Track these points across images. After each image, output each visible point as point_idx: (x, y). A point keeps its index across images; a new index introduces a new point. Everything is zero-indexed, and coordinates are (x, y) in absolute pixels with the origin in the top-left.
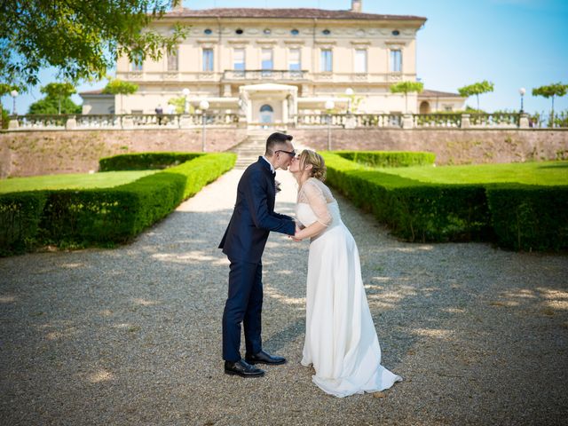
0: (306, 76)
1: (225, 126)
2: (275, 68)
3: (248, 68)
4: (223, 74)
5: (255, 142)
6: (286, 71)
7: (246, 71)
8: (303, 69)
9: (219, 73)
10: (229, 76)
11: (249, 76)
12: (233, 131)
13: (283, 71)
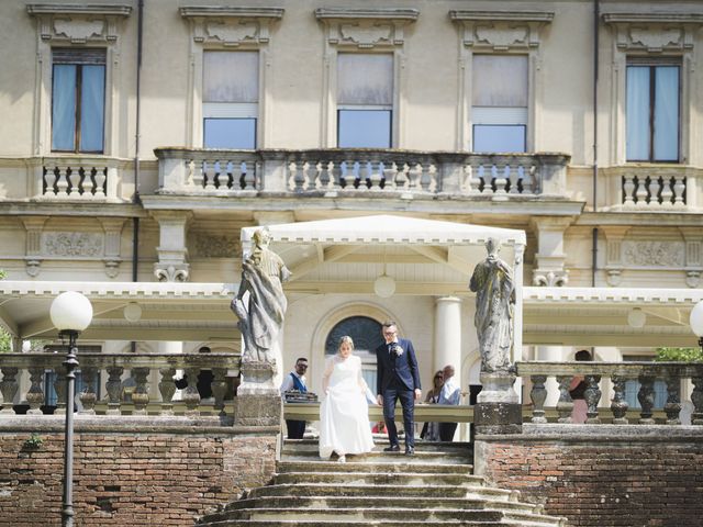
0: (558, 185)
1: (166, 417)
2: (406, 143)
3: (271, 142)
4: (155, 167)
5: (320, 503)
6: (459, 159)
7: (262, 157)
8: (541, 147)
9: (135, 165)
10: (180, 180)
11: (276, 180)
12: (207, 444)
13: (440, 159)
